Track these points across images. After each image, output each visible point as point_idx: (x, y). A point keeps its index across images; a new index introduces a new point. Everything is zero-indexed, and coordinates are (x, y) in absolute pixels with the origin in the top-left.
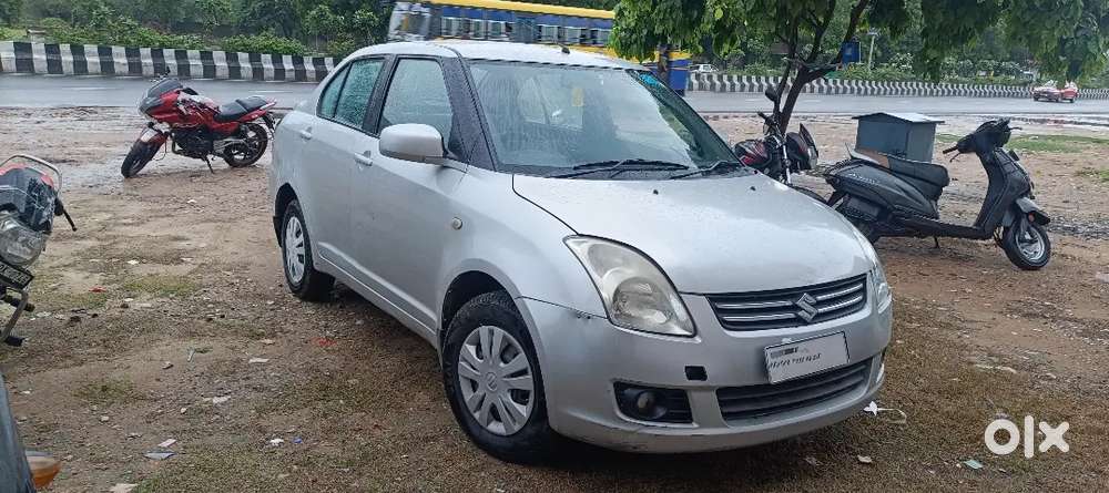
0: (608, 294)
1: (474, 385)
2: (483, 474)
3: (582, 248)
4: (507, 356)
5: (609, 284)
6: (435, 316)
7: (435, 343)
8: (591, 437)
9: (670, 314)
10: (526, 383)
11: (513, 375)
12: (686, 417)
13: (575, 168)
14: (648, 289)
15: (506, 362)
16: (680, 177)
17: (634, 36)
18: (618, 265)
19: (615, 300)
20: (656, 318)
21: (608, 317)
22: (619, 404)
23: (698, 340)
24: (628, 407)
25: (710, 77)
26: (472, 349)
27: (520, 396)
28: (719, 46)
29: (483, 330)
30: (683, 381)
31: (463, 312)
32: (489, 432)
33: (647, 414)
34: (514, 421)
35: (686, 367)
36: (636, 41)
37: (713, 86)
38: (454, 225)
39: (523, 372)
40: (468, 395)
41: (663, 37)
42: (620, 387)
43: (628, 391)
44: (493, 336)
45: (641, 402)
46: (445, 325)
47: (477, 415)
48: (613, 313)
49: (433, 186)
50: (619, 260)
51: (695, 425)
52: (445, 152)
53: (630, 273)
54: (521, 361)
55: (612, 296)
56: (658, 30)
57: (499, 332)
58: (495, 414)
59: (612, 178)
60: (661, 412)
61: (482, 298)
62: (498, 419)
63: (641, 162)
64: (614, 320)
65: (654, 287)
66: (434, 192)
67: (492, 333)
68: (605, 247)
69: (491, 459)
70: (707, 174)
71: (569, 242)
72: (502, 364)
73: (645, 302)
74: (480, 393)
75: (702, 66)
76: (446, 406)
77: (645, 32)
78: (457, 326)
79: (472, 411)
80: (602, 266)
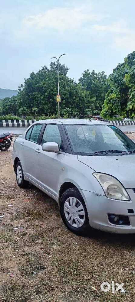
0: (105, 189)
1: (68, 214)
2: (71, 239)
3: (98, 176)
4: (77, 205)
5: (105, 186)
6: (58, 194)
7: (58, 201)
8: (101, 229)
9: (123, 194)
10: (83, 213)
11: (79, 211)
12: (128, 224)
13: (94, 153)
14: (116, 187)
15: (77, 207)
16: (123, 155)
17: (107, 113)
18: (107, 181)
19: (107, 190)
20: (119, 196)
21: (106, 196)
22: (109, 219)
23: (131, 202)
24: (112, 221)
25: (128, 122)
26: (68, 203)
27: (81, 217)
28: (131, 115)
29: (71, 198)
30: (127, 213)
31: (65, 193)
32: (73, 226)
33: (117, 223)
34: (80, 224)
35: (128, 210)
36: (108, 114)
37: (129, 124)
38: (62, 169)
39: (82, 210)
40: (67, 216)
41: (115, 113)
42: (109, 215)
43: (111, 216)
44: (73, 200)
45: (116, 219)
46: (60, 196)
47: (69, 222)
48: (106, 194)
49: (56, 159)
50: (108, 179)
51: (131, 226)
52: (59, 150)
53: (111, 183)
54: (81, 207)
55: (106, 190)
56: (114, 111)
57: (75, 199)
58: (74, 221)
59: (104, 155)
60: (121, 222)
61: (70, 189)
62: (75, 223)
63: (112, 151)
64: (107, 196)
65: (117, 186)
66: (57, 160)
67: (73, 199)
68: (104, 176)
69: (73, 234)
70: (131, 153)
71: (94, 174)
72: (76, 208)
73: (116, 191)
74: (70, 215)
75: (126, 118)
76: (61, 218)
77: (110, 111)
78: (63, 197)
79: (68, 220)
80: (103, 181)
